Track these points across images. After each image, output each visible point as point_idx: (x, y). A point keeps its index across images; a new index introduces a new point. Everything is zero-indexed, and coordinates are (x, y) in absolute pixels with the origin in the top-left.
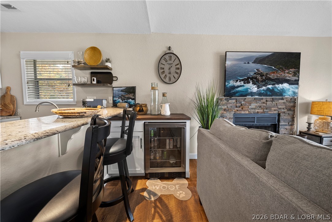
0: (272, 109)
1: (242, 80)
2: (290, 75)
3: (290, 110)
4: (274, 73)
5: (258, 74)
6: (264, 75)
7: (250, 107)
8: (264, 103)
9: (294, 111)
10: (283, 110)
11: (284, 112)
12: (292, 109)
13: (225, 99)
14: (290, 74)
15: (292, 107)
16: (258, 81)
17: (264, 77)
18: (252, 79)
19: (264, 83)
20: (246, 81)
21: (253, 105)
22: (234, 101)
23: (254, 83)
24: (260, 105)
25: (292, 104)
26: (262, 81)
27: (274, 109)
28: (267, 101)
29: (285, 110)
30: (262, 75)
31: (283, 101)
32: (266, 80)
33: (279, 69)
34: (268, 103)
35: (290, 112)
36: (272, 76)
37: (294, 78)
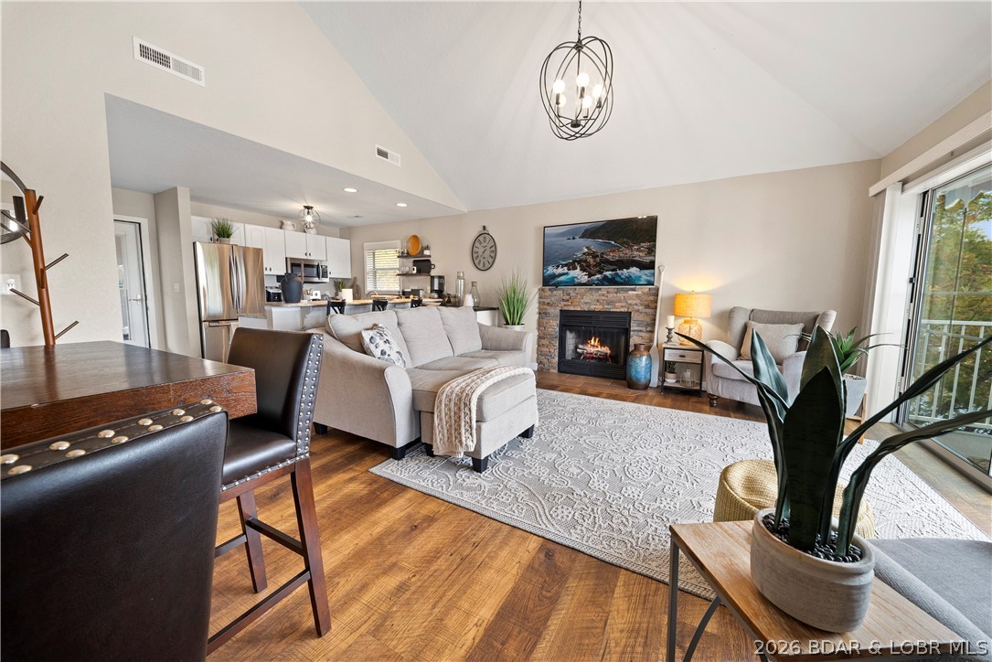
0: (617, 304)
1: (566, 265)
2: (641, 254)
3: (647, 306)
4: (614, 251)
5: (589, 254)
6: (597, 256)
7: (582, 301)
8: (603, 295)
9: (656, 308)
10: (636, 307)
11: (638, 311)
12: (652, 305)
13: (550, 290)
14: (642, 251)
15: (651, 301)
16: (589, 266)
17: (598, 260)
18: (579, 262)
19: (598, 268)
20: (571, 266)
21: (586, 299)
22: (561, 292)
23: (583, 269)
24: (598, 298)
25: (652, 298)
26: (595, 266)
27: (621, 304)
28: (608, 292)
29: (640, 308)
30: (595, 256)
31: (635, 292)
32: (603, 264)
33: (622, 244)
34: (610, 295)
35: (648, 310)
36: (611, 256)
37: (648, 259)
